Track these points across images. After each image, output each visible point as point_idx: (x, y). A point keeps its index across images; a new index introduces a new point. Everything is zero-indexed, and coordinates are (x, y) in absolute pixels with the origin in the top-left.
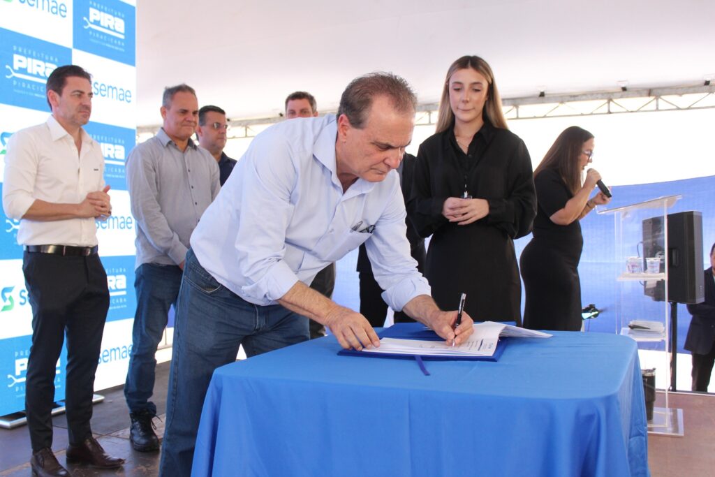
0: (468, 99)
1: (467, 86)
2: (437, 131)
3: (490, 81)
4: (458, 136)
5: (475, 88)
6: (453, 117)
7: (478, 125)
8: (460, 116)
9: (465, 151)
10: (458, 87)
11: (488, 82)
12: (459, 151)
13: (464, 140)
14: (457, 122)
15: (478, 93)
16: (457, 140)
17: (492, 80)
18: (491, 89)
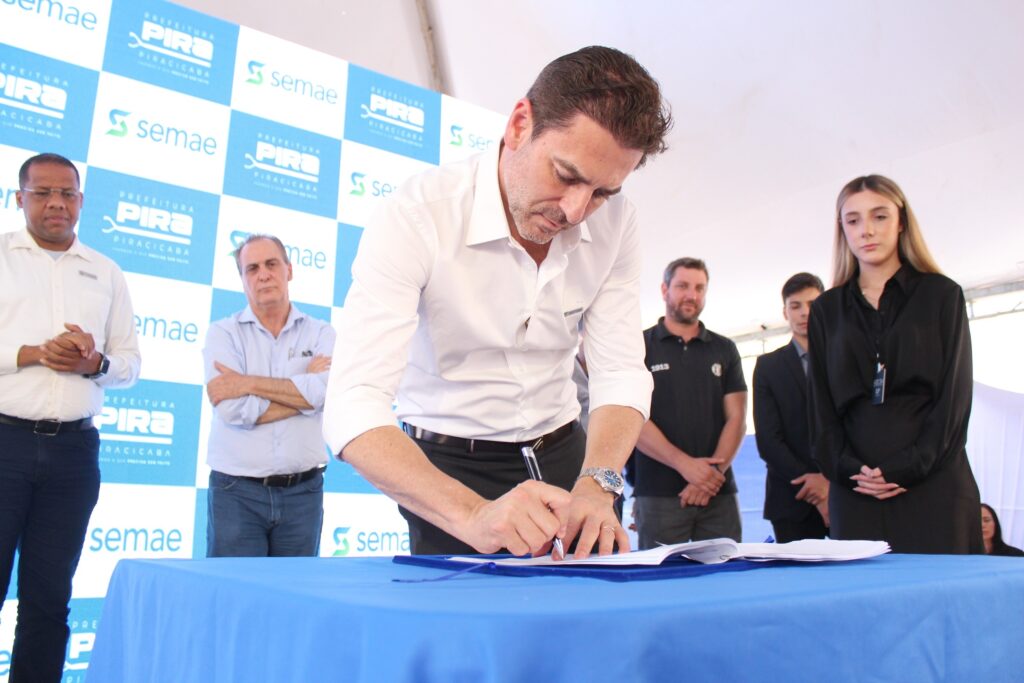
0: (872, 232)
1: (865, 215)
2: (835, 282)
3: (901, 204)
4: (865, 287)
5: (878, 215)
6: (855, 261)
7: (891, 269)
8: (865, 257)
9: (875, 305)
10: (853, 218)
11: (898, 206)
12: (867, 307)
13: (873, 291)
14: (863, 267)
15: (883, 223)
16: (864, 293)
17: (904, 202)
18: (904, 214)
